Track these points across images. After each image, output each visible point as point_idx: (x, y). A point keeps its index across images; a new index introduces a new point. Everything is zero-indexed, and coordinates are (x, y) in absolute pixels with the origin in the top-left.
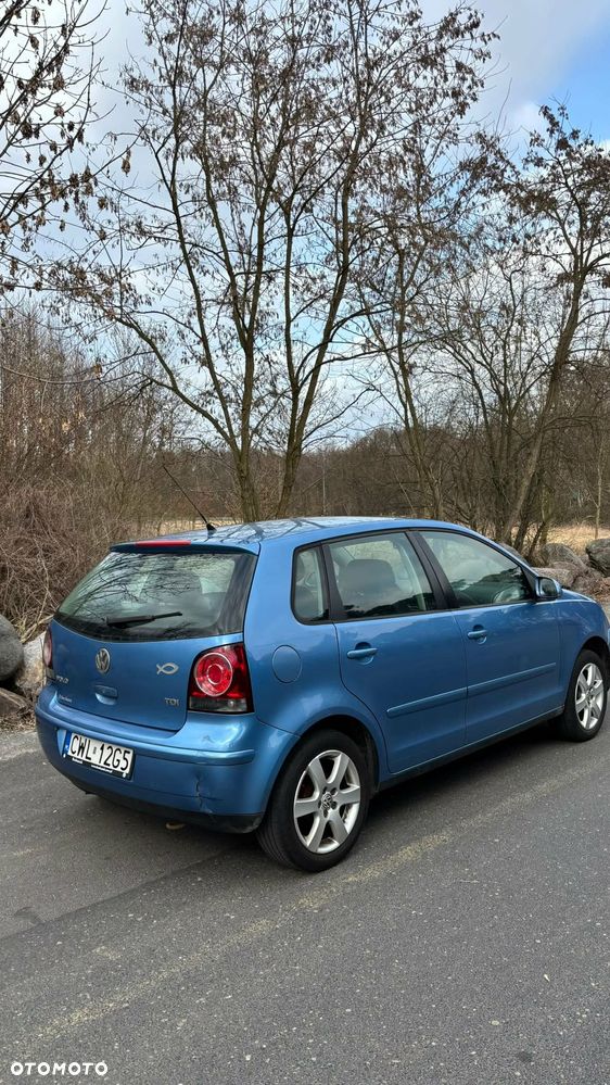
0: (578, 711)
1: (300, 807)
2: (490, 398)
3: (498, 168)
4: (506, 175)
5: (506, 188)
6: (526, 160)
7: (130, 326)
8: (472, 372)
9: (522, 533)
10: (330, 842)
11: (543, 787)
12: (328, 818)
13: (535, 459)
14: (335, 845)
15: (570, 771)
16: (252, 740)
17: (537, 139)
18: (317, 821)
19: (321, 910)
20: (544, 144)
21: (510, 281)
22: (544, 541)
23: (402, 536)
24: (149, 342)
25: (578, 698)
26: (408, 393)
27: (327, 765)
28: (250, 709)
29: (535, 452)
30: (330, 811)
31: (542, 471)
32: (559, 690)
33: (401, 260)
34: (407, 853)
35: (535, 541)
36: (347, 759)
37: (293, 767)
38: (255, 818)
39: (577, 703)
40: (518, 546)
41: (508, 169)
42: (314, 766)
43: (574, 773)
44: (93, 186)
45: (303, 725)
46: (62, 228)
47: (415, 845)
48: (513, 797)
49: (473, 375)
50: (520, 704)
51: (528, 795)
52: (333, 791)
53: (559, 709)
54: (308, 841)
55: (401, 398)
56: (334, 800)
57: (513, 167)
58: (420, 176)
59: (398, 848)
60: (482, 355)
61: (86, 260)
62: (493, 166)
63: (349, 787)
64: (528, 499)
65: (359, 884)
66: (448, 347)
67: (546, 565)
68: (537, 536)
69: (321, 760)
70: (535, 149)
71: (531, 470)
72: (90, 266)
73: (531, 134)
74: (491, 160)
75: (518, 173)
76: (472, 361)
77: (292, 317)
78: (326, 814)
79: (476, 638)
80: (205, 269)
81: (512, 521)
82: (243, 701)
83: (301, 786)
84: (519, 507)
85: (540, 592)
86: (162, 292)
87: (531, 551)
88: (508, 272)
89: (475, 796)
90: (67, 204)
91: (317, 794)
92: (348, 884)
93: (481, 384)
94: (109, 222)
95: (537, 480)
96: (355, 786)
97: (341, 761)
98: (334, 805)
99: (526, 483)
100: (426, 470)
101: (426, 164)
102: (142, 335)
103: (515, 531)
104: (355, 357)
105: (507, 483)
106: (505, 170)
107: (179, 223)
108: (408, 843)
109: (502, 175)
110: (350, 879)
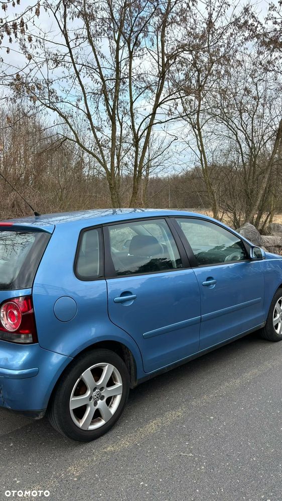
0: (274, 324)
1: (75, 402)
2: (245, 148)
3: (254, 26)
4: (258, 29)
5: (258, 36)
6: (267, 19)
7: (55, 110)
8: (236, 135)
9: (259, 217)
10: (100, 420)
11: (248, 375)
12: (97, 407)
13: (266, 180)
14: (103, 422)
15: (266, 363)
16: (36, 362)
17: (272, 7)
18: (89, 410)
19: (79, 478)
20: (277, 9)
21: (256, 85)
22: (271, 221)
23: (163, 221)
24: (64, 117)
25: (275, 317)
26: (202, 145)
27: (97, 373)
28: (35, 340)
29: (267, 176)
30: (99, 402)
31: (270, 186)
32: (262, 313)
33: (199, 74)
34: (152, 427)
35: (266, 222)
36: (113, 367)
37: (69, 377)
38: (39, 412)
39: (274, 320)
40: (256, 225)
41: (259, 26)
42: (87, 375)
43: (268, 365)
44: (25, 29)
45: (77, 350)
46: (8, 52)
47: (159, 420)
48: (228, 382)
49: (237, 137)
50: (236, 324)
51: (238, 381)
52: (102, 389)
53: (262, 324)
54: (80, 424)
55: (199, 148)
56: (102, 394)
57: (262, 25)
58: (210, 28)
59: (147, 421)
60: (242, 126)
61: (30, 77)
62: (251, 24)
63: (115, 384)
64: (262, 200)
65: (112, 453)
66: (224, 122)
67: (269, 234)
68: (267, 219)
69: (92, 371)
70: (272, 12)
71: (264, 185)
72: (32, 79)
73: (270, 4)
74: (251, 21)
75: (264, 28)
76: (236, 129)
77: (133, 101)
78: (96, 404)
79: (208, 285)
80: (98, 81)
81: (254, 211)
82: (30, 335)
83: (76, 389)
84: (257, 204)
85: (252, 256)
86: (68, 92)
87: (263, 226)
88: (255, 80)
89: (205, 380)
90: (11, 38)
91: (88, 393)
92: (106, 453)
93: (241, 141)
94: (37, 53)
95: (268, 191)
96: (119, 384)
97: (108, 369)
98: (102, 398)
99: (262, 192)
100: (211, 185)
101: (213, 21)
102: (61, 114)
103: (256, 216)
104: (166, 122)
105: (252, 192)
106: (257, 27)
107: (70, 52)
108: (155, 417)
109: (256, 29)
110: (109, 449)
